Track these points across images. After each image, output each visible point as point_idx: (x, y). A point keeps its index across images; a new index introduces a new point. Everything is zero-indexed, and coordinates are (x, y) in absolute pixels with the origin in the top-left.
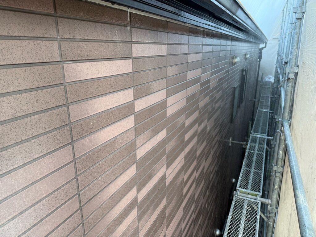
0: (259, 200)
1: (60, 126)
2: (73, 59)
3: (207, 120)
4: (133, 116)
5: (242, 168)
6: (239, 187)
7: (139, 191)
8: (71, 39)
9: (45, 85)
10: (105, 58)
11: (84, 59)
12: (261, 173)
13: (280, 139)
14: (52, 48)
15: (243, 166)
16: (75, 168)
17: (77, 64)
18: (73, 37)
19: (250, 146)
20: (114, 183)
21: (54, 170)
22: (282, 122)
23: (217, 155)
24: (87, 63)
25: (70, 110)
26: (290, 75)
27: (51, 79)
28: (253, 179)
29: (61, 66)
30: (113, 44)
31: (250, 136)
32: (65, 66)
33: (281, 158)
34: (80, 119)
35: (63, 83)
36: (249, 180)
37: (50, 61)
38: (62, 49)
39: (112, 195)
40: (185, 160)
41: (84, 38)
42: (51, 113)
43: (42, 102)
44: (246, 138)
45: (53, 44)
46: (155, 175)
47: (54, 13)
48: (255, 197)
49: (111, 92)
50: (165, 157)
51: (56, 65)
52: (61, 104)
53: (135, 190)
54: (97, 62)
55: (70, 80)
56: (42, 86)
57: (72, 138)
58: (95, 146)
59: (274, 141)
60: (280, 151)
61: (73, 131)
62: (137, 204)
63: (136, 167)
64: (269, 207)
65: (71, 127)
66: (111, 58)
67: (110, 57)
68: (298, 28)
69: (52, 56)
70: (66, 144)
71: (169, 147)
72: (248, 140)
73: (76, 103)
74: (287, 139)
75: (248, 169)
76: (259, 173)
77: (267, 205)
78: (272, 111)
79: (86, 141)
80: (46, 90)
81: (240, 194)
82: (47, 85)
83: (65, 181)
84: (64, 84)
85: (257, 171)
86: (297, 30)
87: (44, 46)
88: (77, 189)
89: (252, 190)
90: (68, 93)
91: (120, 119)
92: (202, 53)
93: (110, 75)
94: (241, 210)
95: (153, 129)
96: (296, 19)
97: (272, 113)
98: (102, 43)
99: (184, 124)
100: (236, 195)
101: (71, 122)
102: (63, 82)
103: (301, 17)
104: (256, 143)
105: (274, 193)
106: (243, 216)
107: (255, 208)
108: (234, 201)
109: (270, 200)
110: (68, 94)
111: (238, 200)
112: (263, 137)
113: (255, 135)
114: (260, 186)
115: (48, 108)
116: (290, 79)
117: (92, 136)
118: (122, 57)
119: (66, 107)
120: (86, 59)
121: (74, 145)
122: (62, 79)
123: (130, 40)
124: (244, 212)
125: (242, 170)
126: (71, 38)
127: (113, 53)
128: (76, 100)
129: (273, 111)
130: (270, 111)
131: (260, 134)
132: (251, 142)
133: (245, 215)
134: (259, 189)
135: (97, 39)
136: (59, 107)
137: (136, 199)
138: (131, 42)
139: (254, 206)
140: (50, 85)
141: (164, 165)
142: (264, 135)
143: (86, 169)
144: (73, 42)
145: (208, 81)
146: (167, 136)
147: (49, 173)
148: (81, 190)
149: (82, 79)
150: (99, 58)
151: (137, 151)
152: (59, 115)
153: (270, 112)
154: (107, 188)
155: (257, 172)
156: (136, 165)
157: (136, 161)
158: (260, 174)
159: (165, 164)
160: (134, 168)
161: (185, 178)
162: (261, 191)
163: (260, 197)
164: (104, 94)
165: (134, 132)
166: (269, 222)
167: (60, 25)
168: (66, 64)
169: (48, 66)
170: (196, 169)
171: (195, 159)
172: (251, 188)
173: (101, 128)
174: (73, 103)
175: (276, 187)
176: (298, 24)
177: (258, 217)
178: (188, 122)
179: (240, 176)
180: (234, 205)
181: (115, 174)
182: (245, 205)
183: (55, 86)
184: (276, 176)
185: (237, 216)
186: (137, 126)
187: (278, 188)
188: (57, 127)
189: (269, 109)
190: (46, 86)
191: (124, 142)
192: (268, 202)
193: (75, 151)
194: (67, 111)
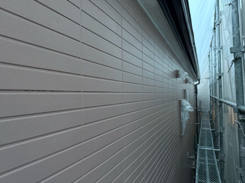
26: (237, 54)
59: (222, 153)
104: (204, 156)
112: (210, 149)
113: (202, 148)
130: (212, 130)
132: (200, 156)
189: (210, 128)
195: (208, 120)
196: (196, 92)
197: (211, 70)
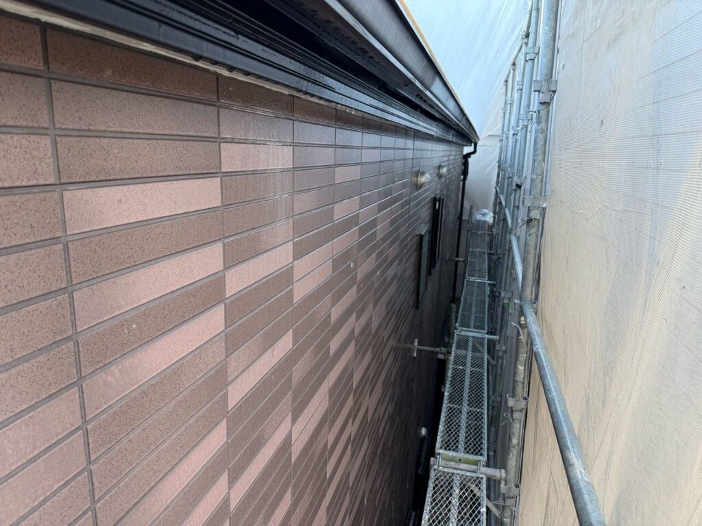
0: (482, 473)
1: (51, 342)
2: (87, 179)
3: (371, 306)
4: (222, 306)
5: (445, 406)
6: (441, 448)
7: (232, 481)
8: (81, 130)
9: (16, 244)
10: (160, 174)
11: (112, 177)
12: (482, 413)
13: (518, 341)
14: (35, 153)
15: (445, 401)
16: (85, 443)
17: (96, 189)
18: (87, 128)
19: (456, 356)
20: (176, 470)
21: (32, 456)
22: (521, 307)
23: (393, 378)
24: (120, 187)
25: (75, 303)
26: (532, 212)
27: (31, 227)
28: (467, 427)
29: (56, 195)
30: (180, 142)
31: (454, 334)
32: (67, 194)
33: (522, 380)
34: (99, 322)
35: (60, 237)
36: (459, 431)
37: (31, 183)
38: (59, 155)
39: (173, 501)
40: (330, 398)
41: (113, 129)
42: (28, 312)
43: (6, 287)
44: (447, 340)
45: (37, 142)
46: (267, 440)
47: (42, 68)
48: (473, 467)
49: (172, 252)
50: (289, 395)
51: (45, 194)
52: (53, 289)
53: (224, 479)
54: (141, 186)
55: (79, 229)
56: (7, 245)
57: (79, 371)
58: (133, 385)
59: (501, 344)
60: (520, 367)
61: (81, 354)
62: (230, 513)
63: (227, 427)
64: (502, 486)
65: (77, 344)
66: (175, 176)
67: (172, 174)
68: (543, 120)
69: (35, 172)
70: (63, 386)
71: (299, 371)
72: (450, 343)
73: (90, 282)
74: (534, 343)
75: (455, 406)
76: (478, 413)
77: (500, 482)
78: (492, 282)
79: (114, 375)
80: (18, 255)
81: (444, 462)
82: (20, 243)
83: (58, 481)
84: (62, 239)
85: (475, 410)
86: (543, 125)
87: (16, 147)
88: (89, 498)
89: (468, 452)
90: (71, 259)
91: (191, 316)
92: (361, 164)
93: (171, 214)
94: (448, 498)
95: (265, 333)
96: (541, 103)
97: (494, 285)
98: (155, 141)
99: (329, 316)
100: (436, 467)
101: (78, 331)
102: (60, 235)
103: (548, 101)
104: (466, 348)
105: (511, 455)
106: (453, 511)
107: (476, 491)
108: (433, 481)
109: (503, 471)
110: (72, 264)
111: (441, 476)
112: (479, 335)
113: (463, 333)
114: (481, 443)
115: (23, 299)
116: (532, 220)
117: (128, 362)
118: (200, 172)
119: (67, 295)
120: (118, 177)
121: (84, 387)
122: (57, 226)
123: (217, 136)
124: (453, 502)
125: (444, 410)
126: (83, 127)
127: (180, 164)
128: (91, 278)
129: (495, 282)
130: (489, 282)
131: (473, 330)
132: (457, 348)
133: (456, 508)
134: (481, 449)
135: (144, 131)
136: (50, 296)
137: (226, 502)
138: (218, 140)
139: (473, 487)
140: (28, 243)
141: (288, 414)
142: (481, 333)
143: (113, 443)
144: (86, 139)
145: (373, 224)
146: (295, 347)
147: (20, 463)
148: (100, 499)
149: (105, 226)
150: (147, 176)
151: (230, 388)
152: (49, 317)
153: (489, 284)
154: (160, 486)
155: (474, 412)
156: (228, 422)
157: (228, 412)
158: (480, 415)
159: (291, 412)
160: (222, 429)
161: (331, 438)
162: (485, 453)
163: (484, 466)
164: (155, 259)
165: (223, 345)
166: (504, 517)
167: (56, 98)
168: (69, 190)
169: (25, 198)
170: (352, 415)
171: (350, 394)
172: (465, 449)
173: (147, 340)
174: (84, 285)
175: (515, 441)
176: (543, 113)
177: (484, 510)
178: (336, 313)
179: (441, 423)
180: (432, 489)
181: (178, 448)
182: (454, 486)
183: (40, 244)
184: (513, 420)
185: (441, 514)
186: (228, 329)
187: (518, 444)
188: (43, 345)
189: (487, 279)
190: (18, 246)
191: (200, 370)
192: (501, 475)
193: (86, 401)
194: (68, 305)
195: (484, 252)
196: (465, 173)
197: (505, 130)
